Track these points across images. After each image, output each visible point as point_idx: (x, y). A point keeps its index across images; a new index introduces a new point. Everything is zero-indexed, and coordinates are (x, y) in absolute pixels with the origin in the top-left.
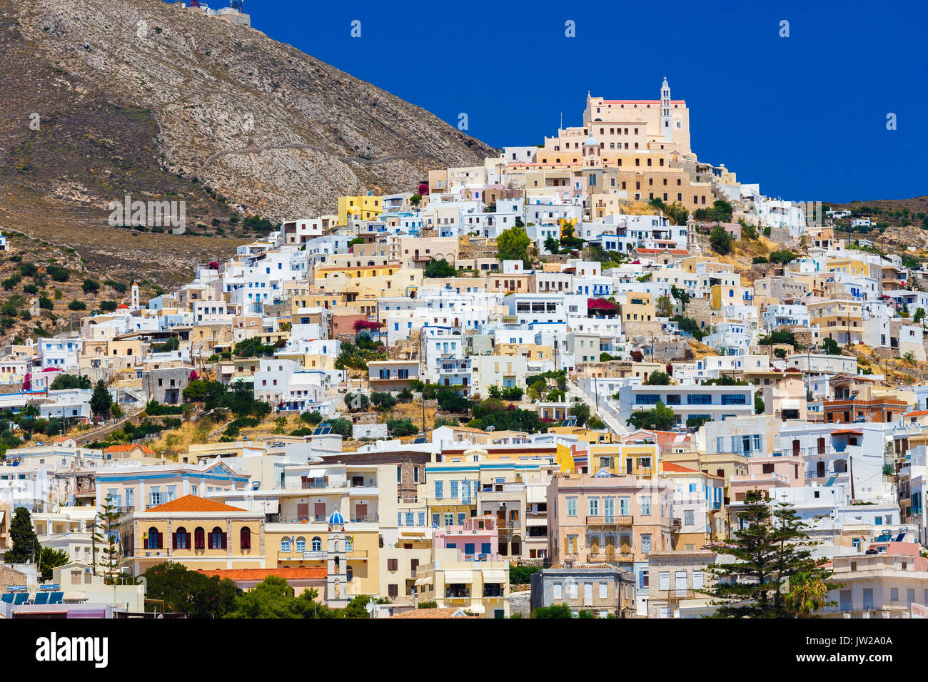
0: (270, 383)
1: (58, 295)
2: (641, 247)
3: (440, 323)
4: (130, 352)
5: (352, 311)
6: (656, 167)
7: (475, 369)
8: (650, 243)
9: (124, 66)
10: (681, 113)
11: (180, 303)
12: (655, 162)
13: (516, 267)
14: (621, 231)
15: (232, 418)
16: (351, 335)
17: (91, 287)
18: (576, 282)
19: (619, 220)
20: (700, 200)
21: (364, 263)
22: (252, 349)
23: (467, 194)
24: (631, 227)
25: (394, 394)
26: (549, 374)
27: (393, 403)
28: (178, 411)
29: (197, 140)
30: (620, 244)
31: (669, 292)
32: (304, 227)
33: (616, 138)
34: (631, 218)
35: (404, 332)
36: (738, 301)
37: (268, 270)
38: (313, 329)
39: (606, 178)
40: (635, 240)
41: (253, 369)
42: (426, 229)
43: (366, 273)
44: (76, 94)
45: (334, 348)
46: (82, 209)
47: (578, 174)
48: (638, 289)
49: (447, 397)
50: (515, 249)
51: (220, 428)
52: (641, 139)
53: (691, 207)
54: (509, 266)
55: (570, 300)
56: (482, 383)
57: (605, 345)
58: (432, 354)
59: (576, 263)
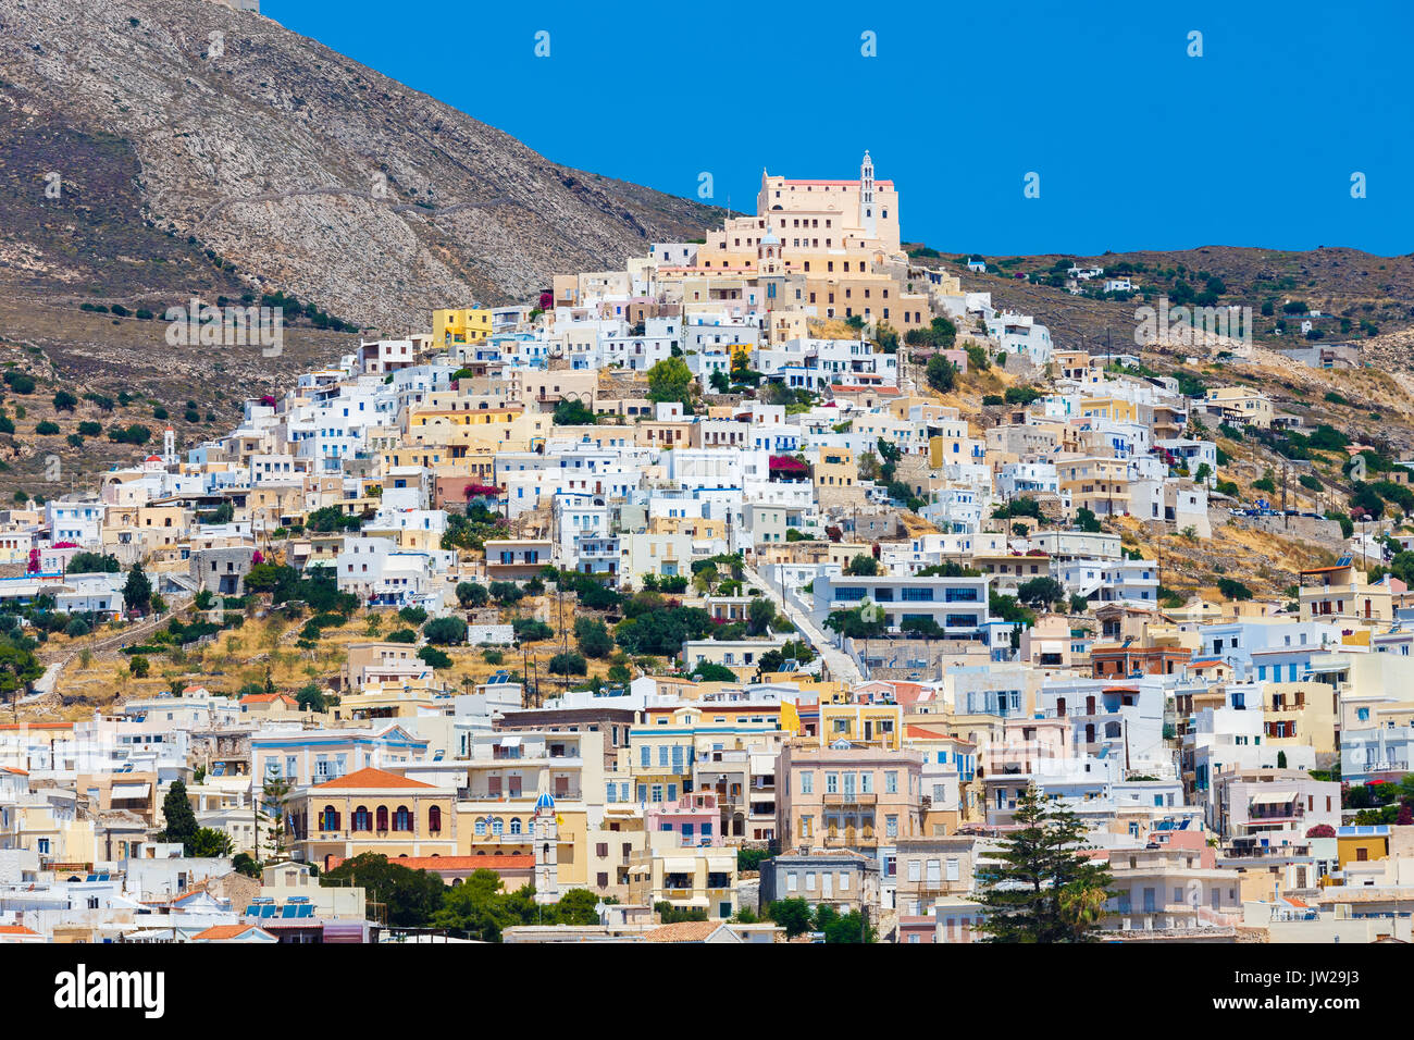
0: (358, 568)
1: (21, 413)
2: (837, 382)
3: (578, 488)
4: (168, 522)
5: (460, 470)
6: (854, 272)
7: (625, 552)
8: (849, 378)
9: (89, 76)
10: (889, 198)
11: (231, 455)
12: (854, 266)
13: (674, 412)
14: (810, 362)
15: (309, 614)
16: (460, 503)
17: (65, 402)
18: (752, 432)
19: (807, 346)
20: (912, 317)
21: (474, 406)
22: (330, 522)
23: (606, 311)
24: (823, 356)
25: (520, 584)
26: (721, 559)
27: (519, 595)
29: (193, 183)
30: (809, 379)
31: (875, 446)
32: (389, 351)
33: (802, 233)
34: (823, 343)
35: (530, 500)
36: (965, 458)
37: (346, 412)
38: (410, 496)
39: (790, 289)
40: (829, 373)
41: (335, 549)
42: (552, 357)
43: (478, 419)
44: (23, 116)
45: (439, 520)
46: (36, 281)
47: (753, 283)
48: (835, 442)
49: (592, 589)
50: (669, 383)
51: (294, 628)
52: (835, 234)
53: (901, 328)
54: (664, 410)
55: (748, 458)
56: (634, 570)
57: (792, 519)
58: (568, 532)
59: (752, 407)
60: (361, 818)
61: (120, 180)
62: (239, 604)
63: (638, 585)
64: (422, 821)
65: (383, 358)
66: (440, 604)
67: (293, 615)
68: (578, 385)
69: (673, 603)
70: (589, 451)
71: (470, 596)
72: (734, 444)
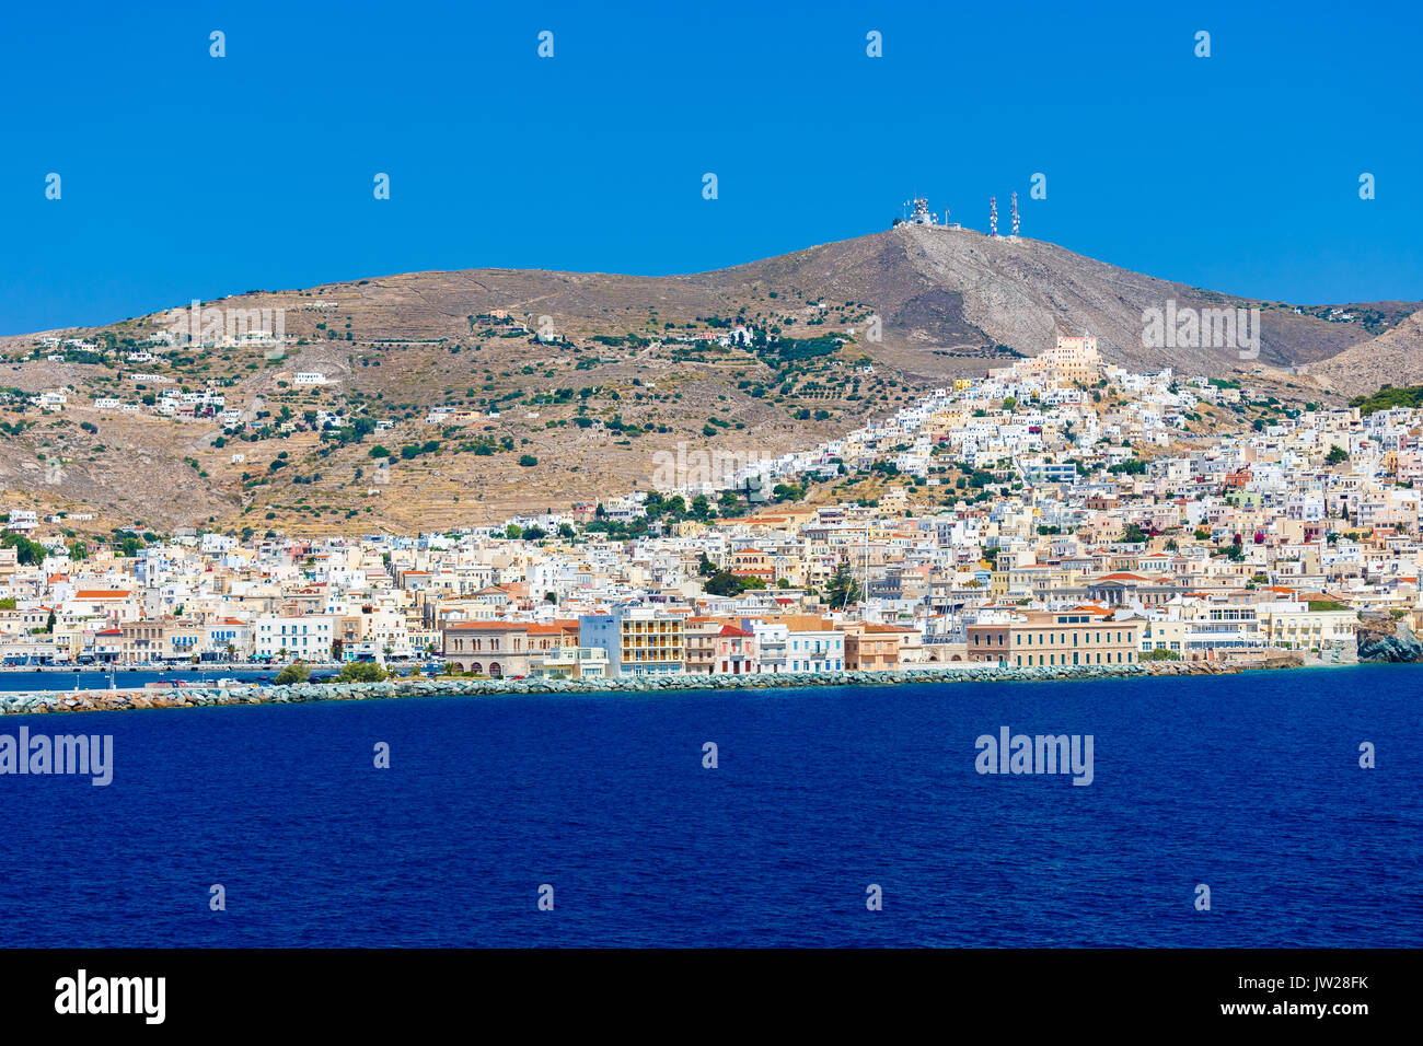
0: (902, 463)
1: (891, 394)
2: (1062, 402)
3: (971, 438)
4: (859, 448)
5: (941, 432)
6: (1077, 367)
7: (978, 457)
8: (1066, 400)
9: (951, 272)
10: (1093, 342)
11: (883, 427)
12: (1077, 365)
13: (1009, 413)
14: (1056, 395)
15: (887, 476)
16: (938, 442)
17: (905, 390)
18: (1029, 419)
19: (1056, 390)
20: (1094, 379)
21: (951, 412)
22: (902, 448)
23: (1000, 380)
24: (1061, 393)
25: (947, 467)
26: (1007, 458)
27: (945, 470)
29: (981, 308)
30: (1054, 401)
31: (1066, 422)
32: (939, 393)
33: (1065, 354)
34: (1062, 389)
35: (957, 441)
36: (1093, 424)
37: (919, 413)
38: (925, 440)
39: (1056, 373)
40: (1061, 399)
41: (899, 457)
42: (981, 395)
43: (950, 417)
44: (928, 286)
45: (930, 448)
46: (923, 343)
47: (1045, 371)
48: (1053, 422)
49: (966, 468)
50: (1009, 405)
51: (882, 480)
52: (1075, 354)
53: (1090, 383)
54: (1005, 412)
55: (1023, 428)
56: (980, 462)
57: (1032, 445)
58: (965, 451)
59: (1032, 411)
60: (745, 560)
61: (956, 307)
62: (868, 473)
63: (981, 466)
64: (760, 561)
65: (937, 395)
66: (922, 473)
67: (882, 476)
68: (983, 405)
69: (988, 472)
70: (978, 426)
71: (931, 470)
72: (1022, 423)
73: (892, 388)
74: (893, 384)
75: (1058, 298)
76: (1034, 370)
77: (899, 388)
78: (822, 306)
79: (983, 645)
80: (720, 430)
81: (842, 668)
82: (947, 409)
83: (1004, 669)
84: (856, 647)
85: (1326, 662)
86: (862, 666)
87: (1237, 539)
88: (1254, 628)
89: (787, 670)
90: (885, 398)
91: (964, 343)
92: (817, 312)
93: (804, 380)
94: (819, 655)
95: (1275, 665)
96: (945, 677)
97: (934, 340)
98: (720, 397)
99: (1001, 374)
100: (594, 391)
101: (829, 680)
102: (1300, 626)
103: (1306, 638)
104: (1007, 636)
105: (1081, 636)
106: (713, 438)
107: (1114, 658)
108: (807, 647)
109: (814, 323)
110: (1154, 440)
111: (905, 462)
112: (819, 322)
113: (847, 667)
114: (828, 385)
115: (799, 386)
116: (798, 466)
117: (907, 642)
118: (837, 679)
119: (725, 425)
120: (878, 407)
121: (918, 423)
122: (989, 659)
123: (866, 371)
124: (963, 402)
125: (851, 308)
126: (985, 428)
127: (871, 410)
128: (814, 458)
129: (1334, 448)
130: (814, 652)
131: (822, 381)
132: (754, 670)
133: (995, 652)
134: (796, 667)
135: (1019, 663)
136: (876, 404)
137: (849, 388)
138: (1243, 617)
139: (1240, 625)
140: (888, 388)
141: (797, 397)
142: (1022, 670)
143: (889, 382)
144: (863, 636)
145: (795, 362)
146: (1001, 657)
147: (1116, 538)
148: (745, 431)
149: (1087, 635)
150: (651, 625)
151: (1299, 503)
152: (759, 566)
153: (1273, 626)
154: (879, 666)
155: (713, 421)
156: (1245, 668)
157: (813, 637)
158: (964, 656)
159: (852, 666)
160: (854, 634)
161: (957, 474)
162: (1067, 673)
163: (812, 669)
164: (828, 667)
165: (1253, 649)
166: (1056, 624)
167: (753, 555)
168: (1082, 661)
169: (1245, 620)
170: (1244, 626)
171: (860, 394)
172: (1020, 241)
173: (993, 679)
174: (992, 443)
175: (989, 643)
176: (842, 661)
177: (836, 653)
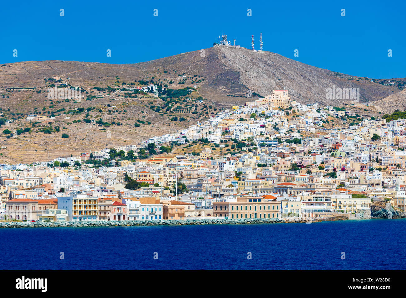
1: (210, 111)
3: (238, 129)
4: (194, 132)
5: (226, 127)
6: (280, 102)
8: (276, 115)
9: (235, 64)
10: (287, 92)
11: (203, 124)
12: (280, 101)
14: (272, 113)
15: (204, 143)
16: (225, 130)
17: (215, 110)
18: (261, 122)
20: (287, 107)
22: (210, 133)
23: (250, 107)
26: (251, 137)
27: (227, 141)
28: (197, 142)
29: (247, 78)
31: (275, 123)
33: (276, 97)
34: (274, 110)
35: (232, 130)
36: (286, 124)
37: (217, 119)
38: (220, 130)
39: (272, 104)
40: (274, 114)
41: (209, 136)
42: (242, 112)
43: (230, 120)
44: (226, 69)
45: (222, 133)
46: (224, 92)
47: (268, 103)
48: (270, 123)
49: (235, 141)
50: (253, 116)
52: (280, 97)
53: (285, 108)
54: (251, 119)
55: (258, 125)
56: (241, 138)
57: (261, 132)
58: (235, 134)
59: (262, 119)
60: (142, 176)
61: (237, 78)
63: (241, 140)
64: (148, 176)
65: (225, 112)
66: (218, 142)
67: (202, 144)
68: (243, 116)
69: (244, 142)
70: (241, 124)
71: (222, 141)
72: (258, 123)
73: (210, 109)
74: (211, 107)
75: (277, 75)
76: (263, 103)
77: (213, 109)
78: (184, 76)
79: (219, 210)
80: (141, 124)
81: (162, 218)
82: (228, 117)
83: (226, 220)
84: (167, 210)
85: (358, 218)
86: (169, 218)
87: (335, 170)
88: (330, 204)
89: (139, 219)
90: (207, 113)
91: (239, 92)
92: (182, 79)
93: (176, 106)
94: (152, 213)
95: (336, 219)
96: (202, 222)
97: (228, 91)
98: (142, 112)
99: (251, 104)
100: (92, 109)
101: (155, 223)
102: (348, 204)
103: (350, 209)
104: (228, 207)
105: (258, 206)
106: (138, 128)
107: (271, 216)
108: (148, 210)
109: (181, 83)
110: (309, 130)
111: (211, 138)
112: (183, 83)
113: (164, 218)
114: (185, 107)
115: (174, 108)
116: (170, 139)
117: (189, 208)
118: (158, 223)
119: (143, 123)
120: (204, 117)
121: (217, 123)
122: (221, 216)
123: (200, 102)
124: (235, 115)
125: (196, 77)
126: (243, 125)
127: (202, 118)
128: (176, 136)
129: (374, 134)
130: (151, 212)
131: (183, 106)
132: (126, 219)
133: (224, 213)
134: (143, 218)
135: (233, 217)
136: (204, 115)
137: (193, 109)
138: (326, 200)
139: (324, 204)
140: (209, 109)
141: (173, 112)
142: (233, 220)
143: (209, 107)
144: (170, 206)
145: (173, 98)
146: (226, 215)
147: (288, 169)
148: (151, 125)
149: (260, 206)
150: (85, 201)
151: (359, 156)
152: (148, 178)
153: (338, 204)
154: (177, 218)
155: (139, 121)
156: (324, 220)
157: (150, 206)
158: (212, 214)
159: (166, 218)
160: (167, 205)
161: (231, 143)
162: (251, 221)
163: (150, 219)
164: (156, 218)
165: (328, 213)
166: (248, 202)
167: (145, 174)
168: (258, 217)
169: (327, 201)
170: (326, 204)
171: (197, 111)
172: (263, 52)
173: (221, 223)
174: (246, 131)
175: (221, 209)
176: (162, 216)
177: (160, 213)
